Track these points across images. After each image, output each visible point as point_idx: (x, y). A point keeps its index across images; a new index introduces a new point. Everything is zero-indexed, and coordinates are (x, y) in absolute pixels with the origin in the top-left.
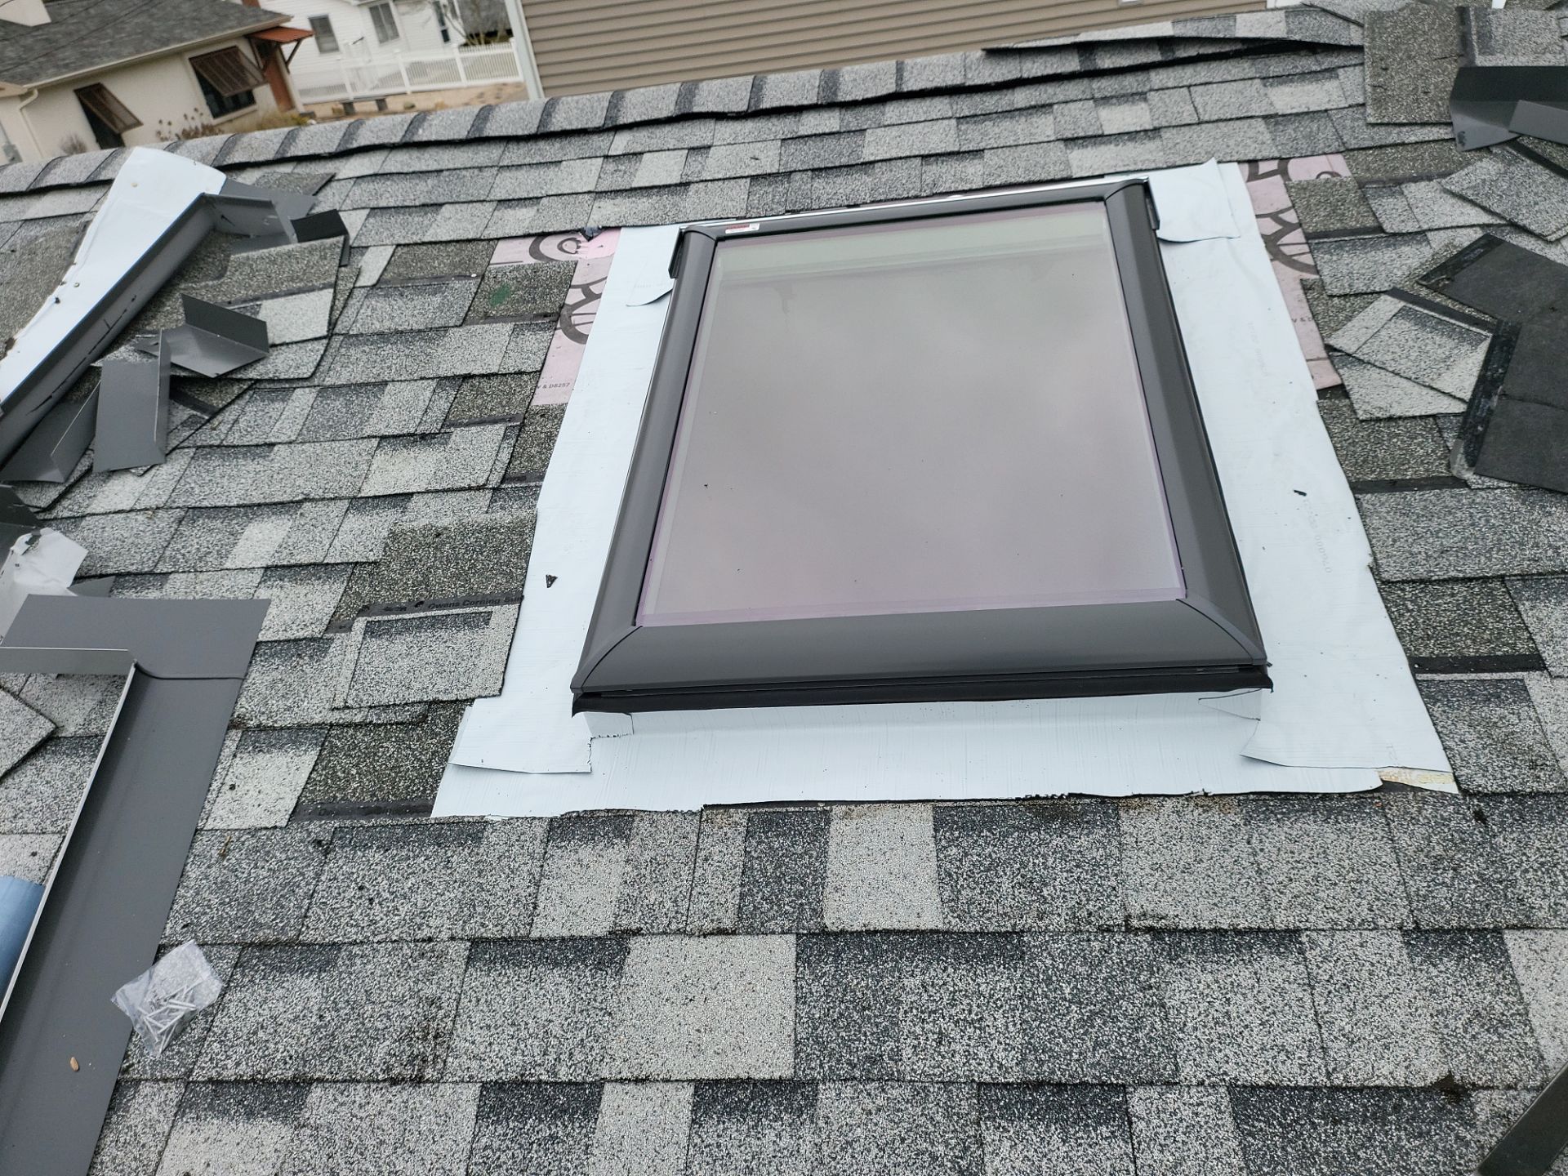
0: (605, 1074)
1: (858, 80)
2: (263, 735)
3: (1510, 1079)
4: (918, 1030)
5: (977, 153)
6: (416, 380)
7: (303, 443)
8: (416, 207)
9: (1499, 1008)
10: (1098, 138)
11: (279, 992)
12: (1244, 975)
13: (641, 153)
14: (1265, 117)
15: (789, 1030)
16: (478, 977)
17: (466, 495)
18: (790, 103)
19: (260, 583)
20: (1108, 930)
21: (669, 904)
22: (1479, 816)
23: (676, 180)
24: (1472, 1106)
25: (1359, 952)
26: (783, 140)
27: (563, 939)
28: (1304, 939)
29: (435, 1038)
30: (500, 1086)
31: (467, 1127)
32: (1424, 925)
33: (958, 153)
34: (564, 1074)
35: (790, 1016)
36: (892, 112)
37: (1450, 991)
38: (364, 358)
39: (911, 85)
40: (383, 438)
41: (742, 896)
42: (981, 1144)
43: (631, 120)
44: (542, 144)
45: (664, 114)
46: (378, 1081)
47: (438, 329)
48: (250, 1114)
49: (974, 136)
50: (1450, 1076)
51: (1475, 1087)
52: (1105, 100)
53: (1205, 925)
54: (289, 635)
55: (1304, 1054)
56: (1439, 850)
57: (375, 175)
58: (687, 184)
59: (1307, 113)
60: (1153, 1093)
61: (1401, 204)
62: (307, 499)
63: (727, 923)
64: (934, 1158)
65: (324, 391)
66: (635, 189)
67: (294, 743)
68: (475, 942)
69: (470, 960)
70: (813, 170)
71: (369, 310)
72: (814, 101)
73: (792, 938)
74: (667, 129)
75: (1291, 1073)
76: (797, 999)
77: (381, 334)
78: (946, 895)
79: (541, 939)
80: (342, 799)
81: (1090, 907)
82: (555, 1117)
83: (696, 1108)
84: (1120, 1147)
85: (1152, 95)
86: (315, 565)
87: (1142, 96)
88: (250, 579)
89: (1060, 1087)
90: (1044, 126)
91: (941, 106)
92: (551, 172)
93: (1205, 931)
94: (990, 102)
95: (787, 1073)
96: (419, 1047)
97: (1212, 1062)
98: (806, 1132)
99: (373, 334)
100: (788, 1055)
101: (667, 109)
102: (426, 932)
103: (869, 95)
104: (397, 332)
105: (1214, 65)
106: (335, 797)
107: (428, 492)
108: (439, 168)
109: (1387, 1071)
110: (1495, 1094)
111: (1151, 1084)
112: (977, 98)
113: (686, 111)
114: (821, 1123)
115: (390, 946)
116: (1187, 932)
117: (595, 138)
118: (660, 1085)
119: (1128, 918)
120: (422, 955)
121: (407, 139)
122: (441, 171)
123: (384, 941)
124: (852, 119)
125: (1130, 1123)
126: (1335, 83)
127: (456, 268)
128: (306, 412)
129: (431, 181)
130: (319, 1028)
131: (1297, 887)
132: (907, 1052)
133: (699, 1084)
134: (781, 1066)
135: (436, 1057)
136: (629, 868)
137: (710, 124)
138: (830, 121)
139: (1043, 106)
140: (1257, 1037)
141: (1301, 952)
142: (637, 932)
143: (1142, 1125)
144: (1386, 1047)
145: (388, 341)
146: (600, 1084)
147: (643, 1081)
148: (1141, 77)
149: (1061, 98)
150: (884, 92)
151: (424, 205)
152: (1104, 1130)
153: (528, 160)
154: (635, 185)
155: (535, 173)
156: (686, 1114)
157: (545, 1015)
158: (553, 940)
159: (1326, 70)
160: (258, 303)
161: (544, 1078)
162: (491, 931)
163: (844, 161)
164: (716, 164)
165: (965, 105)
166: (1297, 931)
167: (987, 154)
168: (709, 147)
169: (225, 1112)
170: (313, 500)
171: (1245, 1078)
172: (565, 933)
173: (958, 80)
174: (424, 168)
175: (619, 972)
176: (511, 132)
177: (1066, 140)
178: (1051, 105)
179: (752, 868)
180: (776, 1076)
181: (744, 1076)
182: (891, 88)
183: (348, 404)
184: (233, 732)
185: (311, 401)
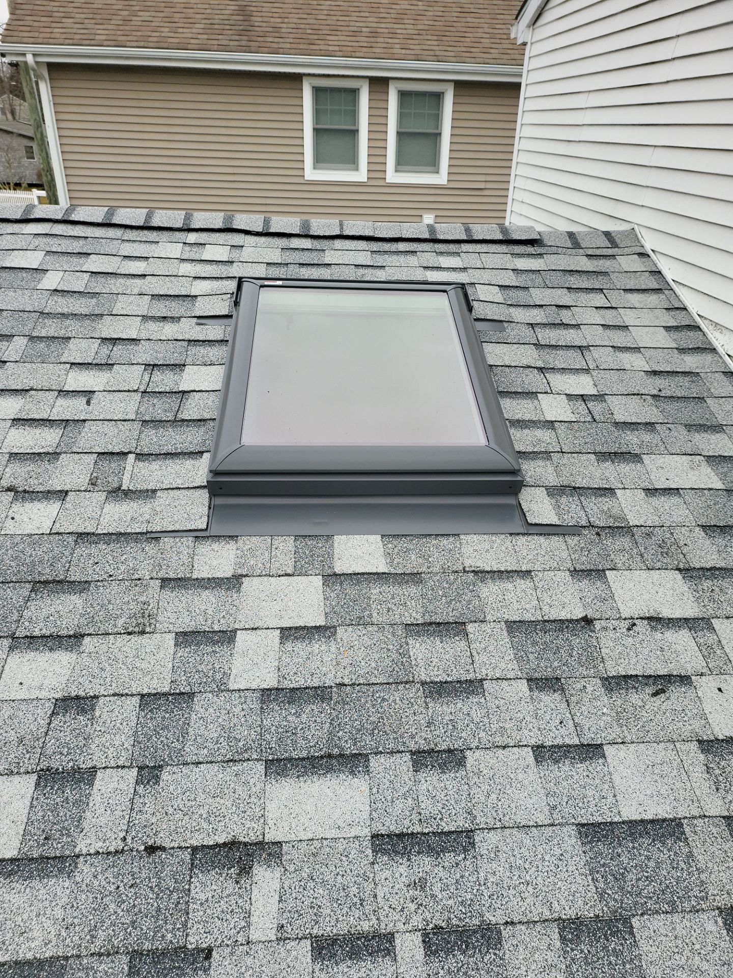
0: (237, 626)
1: (319, 226)
2: (27, 495)
3: (607, 617)
4: (379, 607)
5: (383, 267)
6: (88, 338)
7: (24, 362)
8: (74, 253)
9: (604, 595)
10: (439, 268)
11: (58, 602)
12: (510, 586)
13: (205, 244)
14: (512, 270)
15: (322, 609)
16: (167, 594)
17: (127, 394)
18: (285, 232)
19: (11, 426)
20: (456, 572)
21: (260, 565)
22: (598, 534)
23: (227, 260)
24: (594, 626)
25: (554, 578)
26: (282, 249)
27: (209, 579)
28: (533, 574)
29: (149, 616)
30: (185, 634)
31: (171, 650)
32: (577, 569)
33: (372, 266)
34: (216, 628)
35: (322, 604)
36: (338, 243)
37: (586, 590)
38: (54, 325)
39: (347, 232)
40: (72, 364)
41: (295, 562)
42: (407, 644)
43: (198, 227)
44: (146, 232)
45: (217, 227)
46: (121, 634)
47: (97, 315)
48: (51, 649)
49: (380, 260)
50: (586, 616)
51: (595, 619)
52: (441, 253)
53: (495, 569)
54: (34, 451)
55: (533, 611)
56: (583, 545)
57: (47, 234)
58: (232, 262)
59: (531, 271)
60: (476, 625)
61: (570, 314)
62: (32, 389)
63: (289, 572)
64: (388, 650)
65: (32, 338)
66: (203, 261)
67: (46, 499)
68: (163, 580)
69: (162, 587)
70: (300, 264)
72: (298, 232)
73: (321, 577)
74: (218, 234)
75: (528, 617)
76: (324, 599)
77: (63, 314)
78: (388, 561)
79: (197, 579)
81: (449, 564)
82: (214, 644)
83: (281, 638)
84: (463, 643)
85: (462, 254)
86: (43, 420)
87: (458, 254)
89: (439, 624)
90: (413, 260)
91: (362, 244)
92: (153, 246)
93: (495, 572)
94: (387, 246)
95: (323, 624)
96: (141, 620)
97: (498, 614)
98: (333, 644)
99: (58, 314)
100: (323, 617)
101: (219, 224)
102: (136, 576)
103: (327, 234)
104: (72, 314)
105: (490, 245)
107: (104, 391)
108: (86, 236)
109: (564, 615)
110: (602, 621)
111: (475, 622)
112: (380, 244)
113: (229, 227)
114: (339, 640)
115: (118, 582)
116: (488, 572)
117: (177, 233)
118: (264, 631)
119: (464, 568)
120: (136, 586)
121: (65, 218)
122: (87, 237)
123: (115, 580)
124: (317, 244)
125: (467, 635)
126: (543, 260)
128: (23, 348)
129: (82, 242)
130: (84, 615)
131: (530, 557)
132: (375, 615)
133: (282, 629)
134: (321, 622)
135: (150, 624)
136: (239, 552)
137: (242, 236)
138: (307, 243)
139: (412, 252)
140: (516, 605)
141: (532, 578)
142: (247, 576)
143: (472, 635)
144: (563, 607)
145: (67, 318)
146: (235, 631)
147: (256, 629)
148: (457, 246)
149: (421, 250)
150: (334, 234)
151: (79, 253)
152: (457, 638)
153: (139, 239)
154: (202, 258)
155: (143, 246)
156: (277, 640)
157: (204, 608)
158: (204, 579)
159: (539, 254)
161: (207, 629)
162: (172, 576)
163: (316, 262)
164: (246, 254)
165: (375, 246)
166: (530, 571)
167: (387, 268)
168: (242, 247)
169: (37, 649)
170: (36, 390)
171: (511, 619)
172: (210, 576)
173: (371, 234)
174: (77, 235)
175: (239, 591)
176: (128, 223)
177: (425, 268)
178: (416, 252)
179: (299, 552)
180: (318, 625)
181: (303, 625)
182: (338, 233)
183: (48, 346)
184: (9, 493)
185: (25, 343)
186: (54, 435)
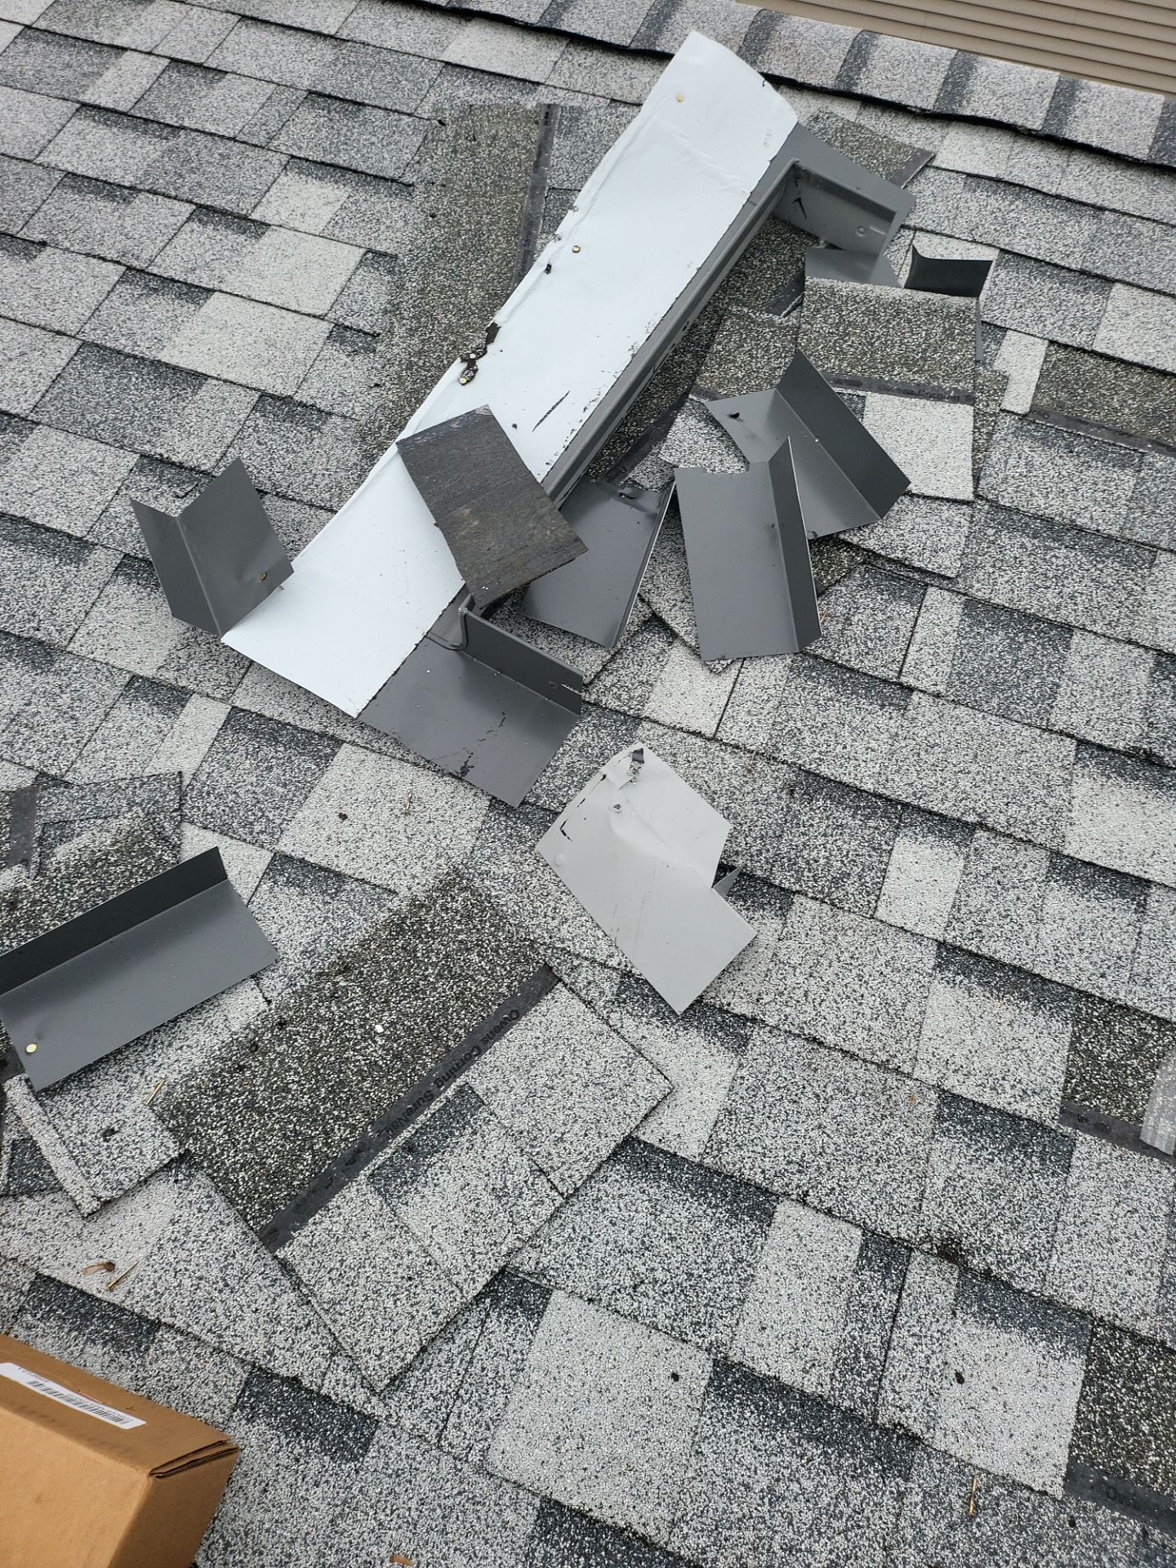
6: (1118, 640)
7: (957, 703)
8: (1069, 270)
19: (934, 969)
38: (1027, 561)
40: (1082, 743)
47: (1139, 545)
54: (1000, 1102)
57: (998, 180)
62: (982, 825)
65: (972, 605)
67: (1042, 1326)
71: (1022, 462)
77: (1048, 521)
80: (1138, 1479)
88: (919, 955)
99: (1035, 517)
104: (1073, 526)
106: (1127, 1471)
121: (1052, 130)
122: (1102, 209)
127: (1150, 425)
129: (1087, 225)
145: (1061, 541)
151: (1082, 272)
160: (861, 393)
170: (991, 830)
174: (1074, 194)
183: (1014, 647)
184: (945, 1265)
185: (956, 621)
186: (1047, 1043)
